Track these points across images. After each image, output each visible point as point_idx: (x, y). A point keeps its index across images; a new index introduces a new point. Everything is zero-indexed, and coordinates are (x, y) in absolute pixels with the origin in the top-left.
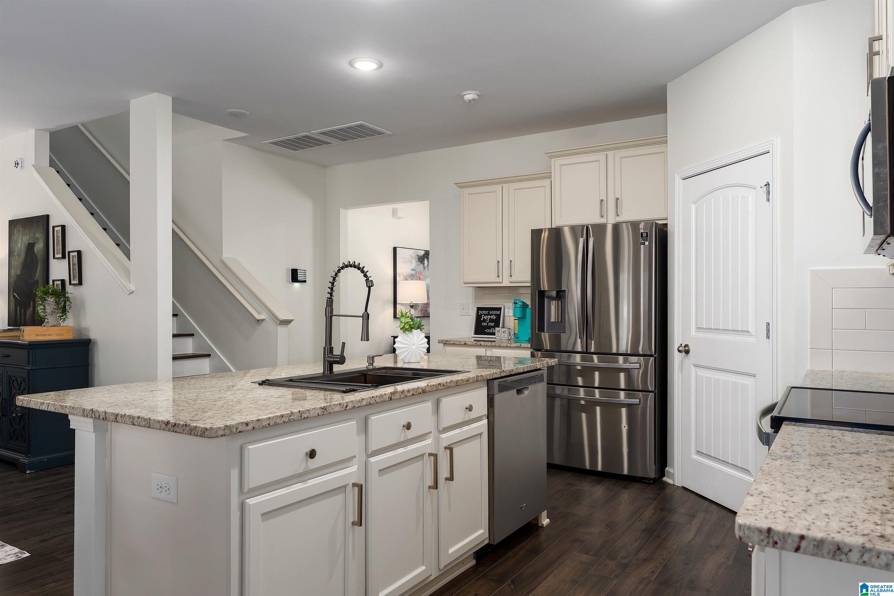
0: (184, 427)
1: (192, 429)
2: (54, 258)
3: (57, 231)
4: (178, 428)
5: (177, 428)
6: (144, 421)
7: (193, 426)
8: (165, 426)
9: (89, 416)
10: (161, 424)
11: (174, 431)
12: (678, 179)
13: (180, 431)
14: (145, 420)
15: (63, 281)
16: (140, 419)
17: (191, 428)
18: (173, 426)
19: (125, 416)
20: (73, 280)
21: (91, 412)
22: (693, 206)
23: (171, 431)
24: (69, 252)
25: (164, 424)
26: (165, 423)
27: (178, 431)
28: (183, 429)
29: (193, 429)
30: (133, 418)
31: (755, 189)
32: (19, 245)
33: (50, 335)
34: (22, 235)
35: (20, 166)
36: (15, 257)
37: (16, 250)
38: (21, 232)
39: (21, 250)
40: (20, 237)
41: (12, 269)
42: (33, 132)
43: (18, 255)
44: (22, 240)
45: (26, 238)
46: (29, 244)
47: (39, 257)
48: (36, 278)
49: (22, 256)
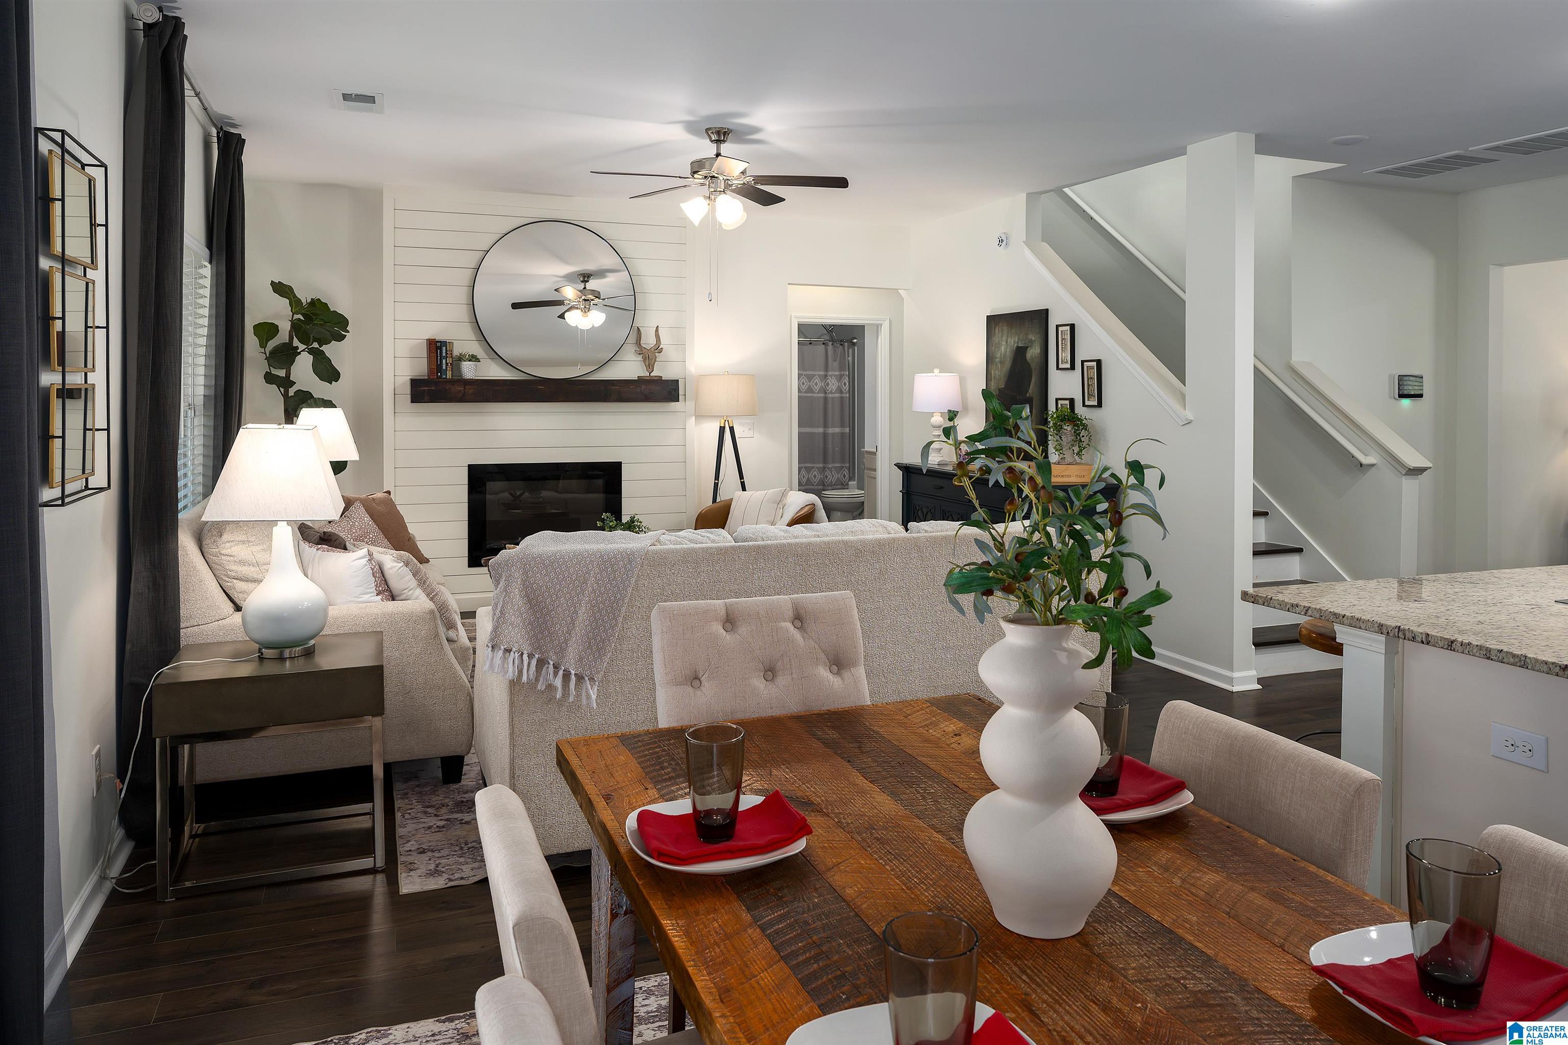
2: (1058, 368)
3: (1062, 331)
15: (1072, 401)
16: (1503, 654)
19: (1472, 645)
20: (1088, 400)
21: (1397, 630)
24: (1083, 362)
30: (1489, 650)
32: (1003, 348)
33: (1069, 476)
34: (1008, 336)
35: (1004, 243)
36: (997, 365)
37: (998, 355)
38: (1005, 332)
39: (1005, 355)
40: (1004, 338)
41: (991, 380)
42: (1023, 197)
43: (1001, 362)
44: (1007, 342)
45: (1013, 340)
46: (1018, 347)
47: (1033, 366)
48: (1028, 395)
49: (1008, 364)
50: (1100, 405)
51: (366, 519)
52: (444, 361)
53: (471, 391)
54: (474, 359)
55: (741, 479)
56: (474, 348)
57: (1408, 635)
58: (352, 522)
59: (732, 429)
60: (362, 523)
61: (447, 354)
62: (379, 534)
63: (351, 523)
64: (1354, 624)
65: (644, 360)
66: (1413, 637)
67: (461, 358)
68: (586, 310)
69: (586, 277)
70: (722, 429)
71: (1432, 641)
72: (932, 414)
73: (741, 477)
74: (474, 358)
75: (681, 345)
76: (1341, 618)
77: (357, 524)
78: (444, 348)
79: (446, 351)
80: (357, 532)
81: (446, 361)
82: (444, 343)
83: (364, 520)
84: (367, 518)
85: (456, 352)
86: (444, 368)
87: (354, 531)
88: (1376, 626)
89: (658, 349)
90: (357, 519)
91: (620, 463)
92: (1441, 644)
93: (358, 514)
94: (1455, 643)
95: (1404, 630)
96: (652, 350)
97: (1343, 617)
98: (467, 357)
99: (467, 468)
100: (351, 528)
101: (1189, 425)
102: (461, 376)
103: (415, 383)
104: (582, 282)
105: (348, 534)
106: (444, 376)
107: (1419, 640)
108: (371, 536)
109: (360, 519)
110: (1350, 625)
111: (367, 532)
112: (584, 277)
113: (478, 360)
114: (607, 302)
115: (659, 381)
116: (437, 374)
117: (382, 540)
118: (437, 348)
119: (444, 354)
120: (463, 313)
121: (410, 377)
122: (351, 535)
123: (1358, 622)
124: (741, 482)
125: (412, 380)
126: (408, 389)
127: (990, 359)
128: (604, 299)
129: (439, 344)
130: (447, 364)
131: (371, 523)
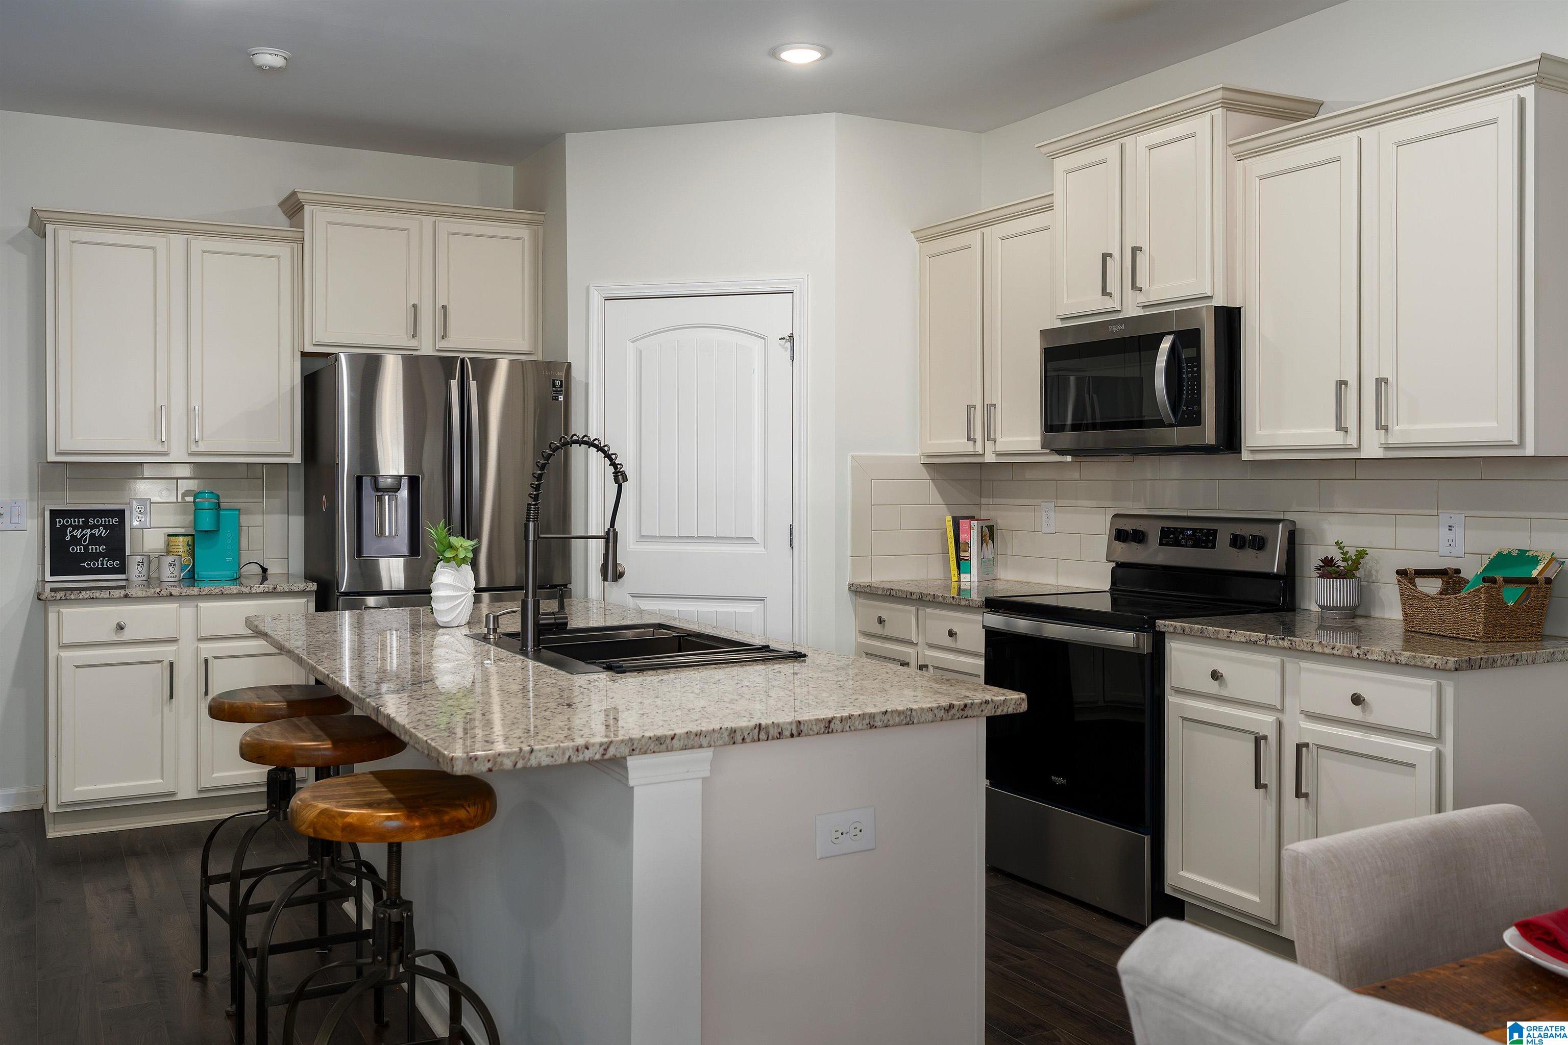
0: (984, 706)
1: (998, 706)
4: (972, 709)
5: (970, 711)
6: (898, 716)
7: (1001, 700)
8: (944, 713)
9: (748, 740)
10: (936, 712)
11: (964, 717)
12: (596, 299)
13: (975, 714)
14: (899, 713)
16: (888, 716)
17: (997, 704)
18: (962, 710)
19: (853, 718)
21: (757, 729)
22: (631, 347)
23: (956, 719)
25: (943, 711)
26: (944, 709)
27: (971, 715)
28: (981, 709)
29: (1000, 704)
30: (872, 716)
31: (764, 339)
57: (773, 732)
64: (691, 743)
66: (779, 733)
71: (804, 731)
76: (668, 741)
88: (726, 734)
92: (816, 728)
94: (834, 721)
95: (767, 727)
97: (672, 739)
107: (787, 733)
110: (685, 748)
123: (697, 739)
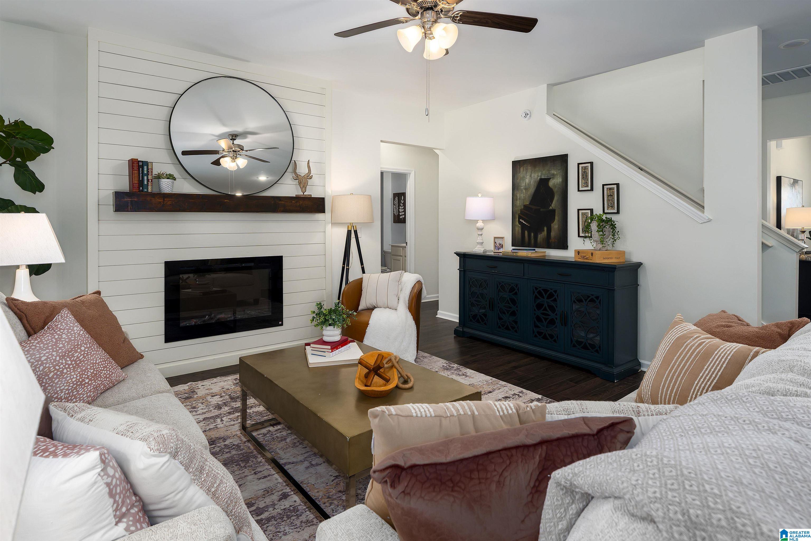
2: (578, 190)
3: (582, 167)
15: (592, 211)
20: (609, 210)
24: (602, 185)
32: (527, 181)
33: (611, 258)
34: (531, 173)
35: (528, 116)
36: (522, 191)
37: (523, 184)
38: (529, 171)
39: (529, 184)
40: (528, 174)
41: (517, 200)
42: (544, 87)
43: (526, 189)
44: (531, 176)
45: (536, 175)
46: (541, 179)
47: (555, 190)
48: (551, 208)
49: (532, 190)
50: (618, 212)
51: (75, 328)
52: (145, 178)
53: (169, 203)
54: (172, 177)
55: (361, 265)
56: (171, 169)
58: (59, 335)
59: (356, 232)
60: (71, 335)
61: (148, 172)
62: (93, 344)
63: (57, 337)
65: (300, 183)
67: (159, 177)
68: (234, 158)
69: (234, 137)
70: (349, 233)
72: (476, 221)
73: (362, 263)
74: (170, 177)
75: (323, 175)
77: (64, 336)
78: (145, 167)
79: (148, 169)
80: (64, 346)
81: (148, 178)
82: (146, 163)
83: (74, 330)
84: (77, 328)
85: (156, 171)
86: (146, 183)
87: (61, 345)
89: (309, 176)
90: (64, 330)
91: (282, 257)
93: (67, 324)
96: (306, 176)
98: (165, 175)
99: (164, 265)
100: (56, 342)
101: (709, 222)
102: (160, 190)
103: (118, 195)
104: (231, 140)
105: (53, 351)
106: (146, 190)
108: (83, 348)
109: (68, 330)
111: (78, 345)
112: (233, 136)
113: (174, 179)
114: (249, 153)
115: (310, 199)
116: (139, 189)
117: (96, 351)
118: (139, 167)
119: (145, 172)
120: (161, 141)
121: (113, 191)
122: (57, 351)
124: (362, 267)
125: (115, 192)
126: (111, 200)
127: (515, 187)
128: (247, 151)
129: (141, 164)
130: (148, 180)
131: (82, 332)
